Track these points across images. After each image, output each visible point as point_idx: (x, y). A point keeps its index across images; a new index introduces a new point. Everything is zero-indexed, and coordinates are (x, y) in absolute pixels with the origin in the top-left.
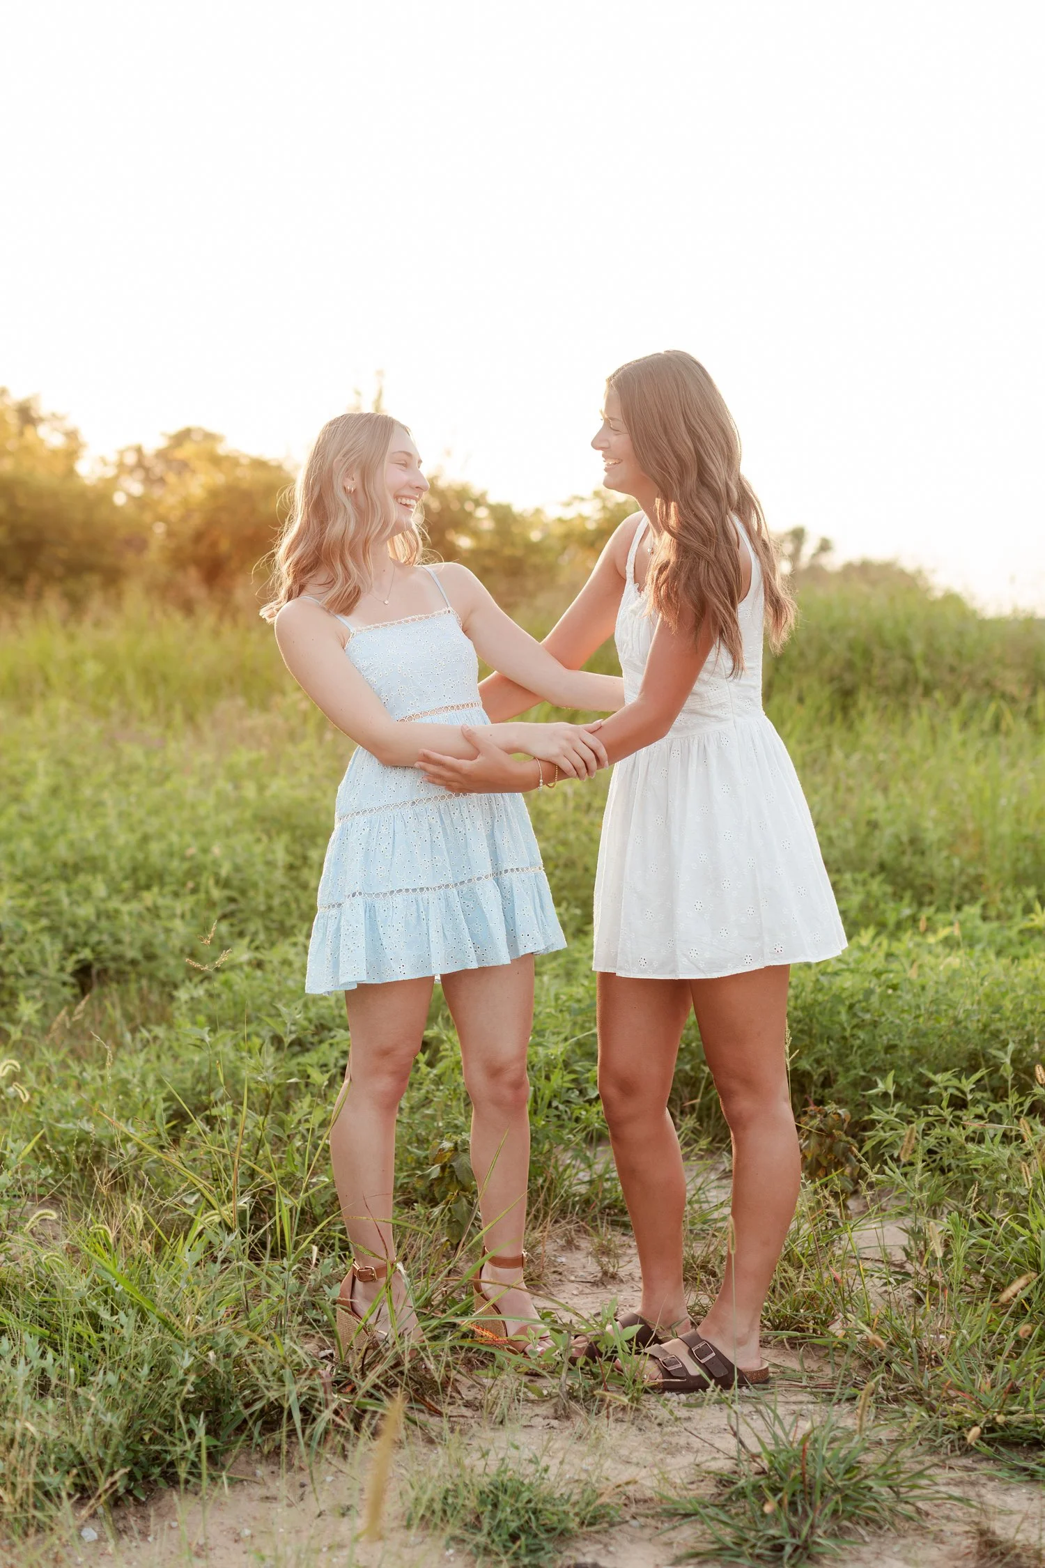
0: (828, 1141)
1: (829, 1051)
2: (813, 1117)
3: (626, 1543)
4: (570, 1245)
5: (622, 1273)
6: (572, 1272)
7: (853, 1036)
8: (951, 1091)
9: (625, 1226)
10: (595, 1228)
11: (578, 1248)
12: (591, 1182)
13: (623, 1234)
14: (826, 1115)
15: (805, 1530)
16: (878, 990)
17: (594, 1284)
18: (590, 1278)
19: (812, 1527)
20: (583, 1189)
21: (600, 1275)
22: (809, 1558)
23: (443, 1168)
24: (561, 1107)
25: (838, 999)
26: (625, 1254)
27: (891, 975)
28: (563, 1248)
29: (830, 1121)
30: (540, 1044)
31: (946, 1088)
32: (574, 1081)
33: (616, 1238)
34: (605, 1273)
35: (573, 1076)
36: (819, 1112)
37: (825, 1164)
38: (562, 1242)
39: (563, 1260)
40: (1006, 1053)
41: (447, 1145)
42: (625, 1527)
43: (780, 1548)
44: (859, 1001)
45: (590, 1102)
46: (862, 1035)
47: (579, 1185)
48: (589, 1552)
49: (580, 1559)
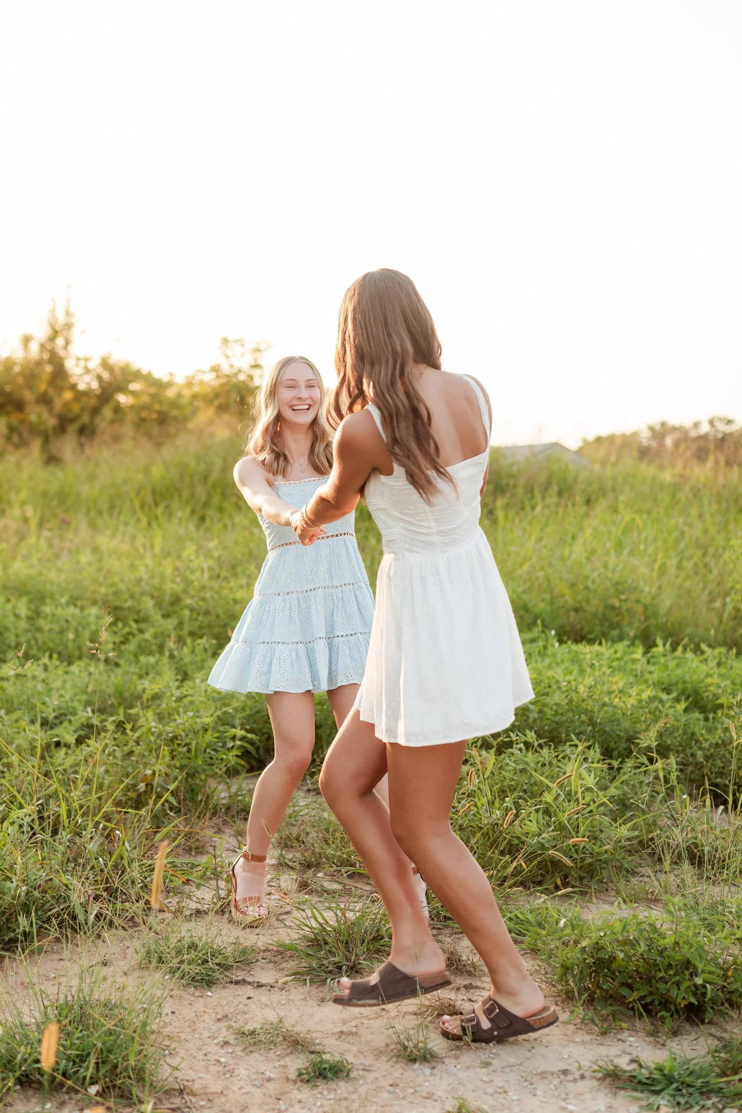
3: (260, 971)
4: (219, 831)
10: (234, 822)
11: (223, 832)
12: (230, 797)
15: (353, 958)
19: (356, 956)
22: (356, 972)
23: (147, 785)
24: (212, 752)
28: (216, 833)
30: (198, 717)
32: (218, 738)
35: (217, 735)
38: (215, 829)
39: (216, 839)
41: (149, 772)
42: (258, 964)
43: (340, 968)
45: (228, 750)
47: (223, 798)
48: (240, 975)
49: (234, 978)
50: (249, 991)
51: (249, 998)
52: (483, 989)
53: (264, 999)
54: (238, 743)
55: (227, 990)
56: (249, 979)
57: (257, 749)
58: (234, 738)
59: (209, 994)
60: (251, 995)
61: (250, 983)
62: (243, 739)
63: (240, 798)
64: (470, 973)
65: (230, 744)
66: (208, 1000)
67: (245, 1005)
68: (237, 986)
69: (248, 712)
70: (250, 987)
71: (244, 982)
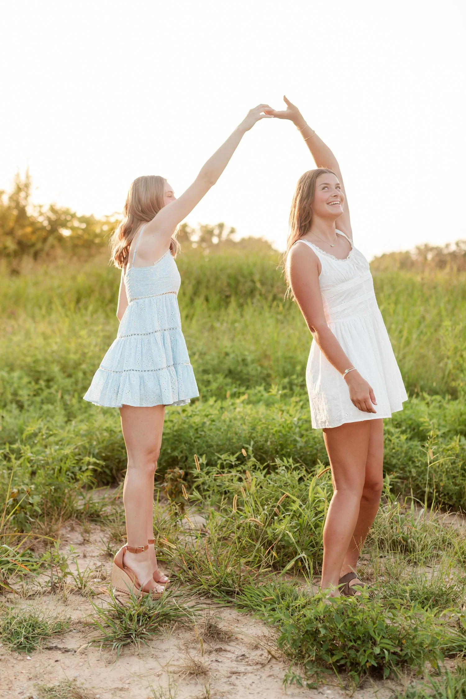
0: (175, 483)
1: (185, 448)
2: (170, 474)
3: (70, 639)
4: (73, 529)
5: (91, 539)
6: (71, 540)
7: (195, 442)
8: (227, 461)
9: (96, 521)
10: (83, 522)
11: (76, 531)
12: (85, 504)
13: (96, 525)
14: (175, 473)
16: (208, 423)
17: (80, 544)
18: (79, 543)
20: (82, 507)
21: (83, 541)
23: (15, 500)
24: (71, 474)
25: (191, 427)
26: (95, 532)
27: (213, 416)
28: (70, 531)
29: (176, 475)
30: (62, 449)
31: (225, 460)
32: (76, 464)
33: (91, 526)
34: (85, 540)
35: (75, 462)
36: (172, 472)
37: (174, 492)
38: (69, 529)
39: (69, 536)
40: (250, 445)
42: (70, 633)
44: (200, 427)
45: (83, 472)
46: (198, 440)
47: (80, 506)
48: (55, 642)
49: (51, 645)
50: (58, 655)
51: (57, 661)
52: (229, 651)
53: (67, 661)
54: (91, 467)
55: (42, 655)
56: (60, 646)
57: (111, 470)
58: (89, 464)
59: (29, 658)
60: (59, 659)
61: (60, 649)
62: (95, 464)
63: (91, 505)
64: (221, 640)
65: (84, 468)
66: (27, 662)
67: (52, 667)
68: (50, 652)
69: (105, 443)
70: (60, 652)
71: (56, 647)
